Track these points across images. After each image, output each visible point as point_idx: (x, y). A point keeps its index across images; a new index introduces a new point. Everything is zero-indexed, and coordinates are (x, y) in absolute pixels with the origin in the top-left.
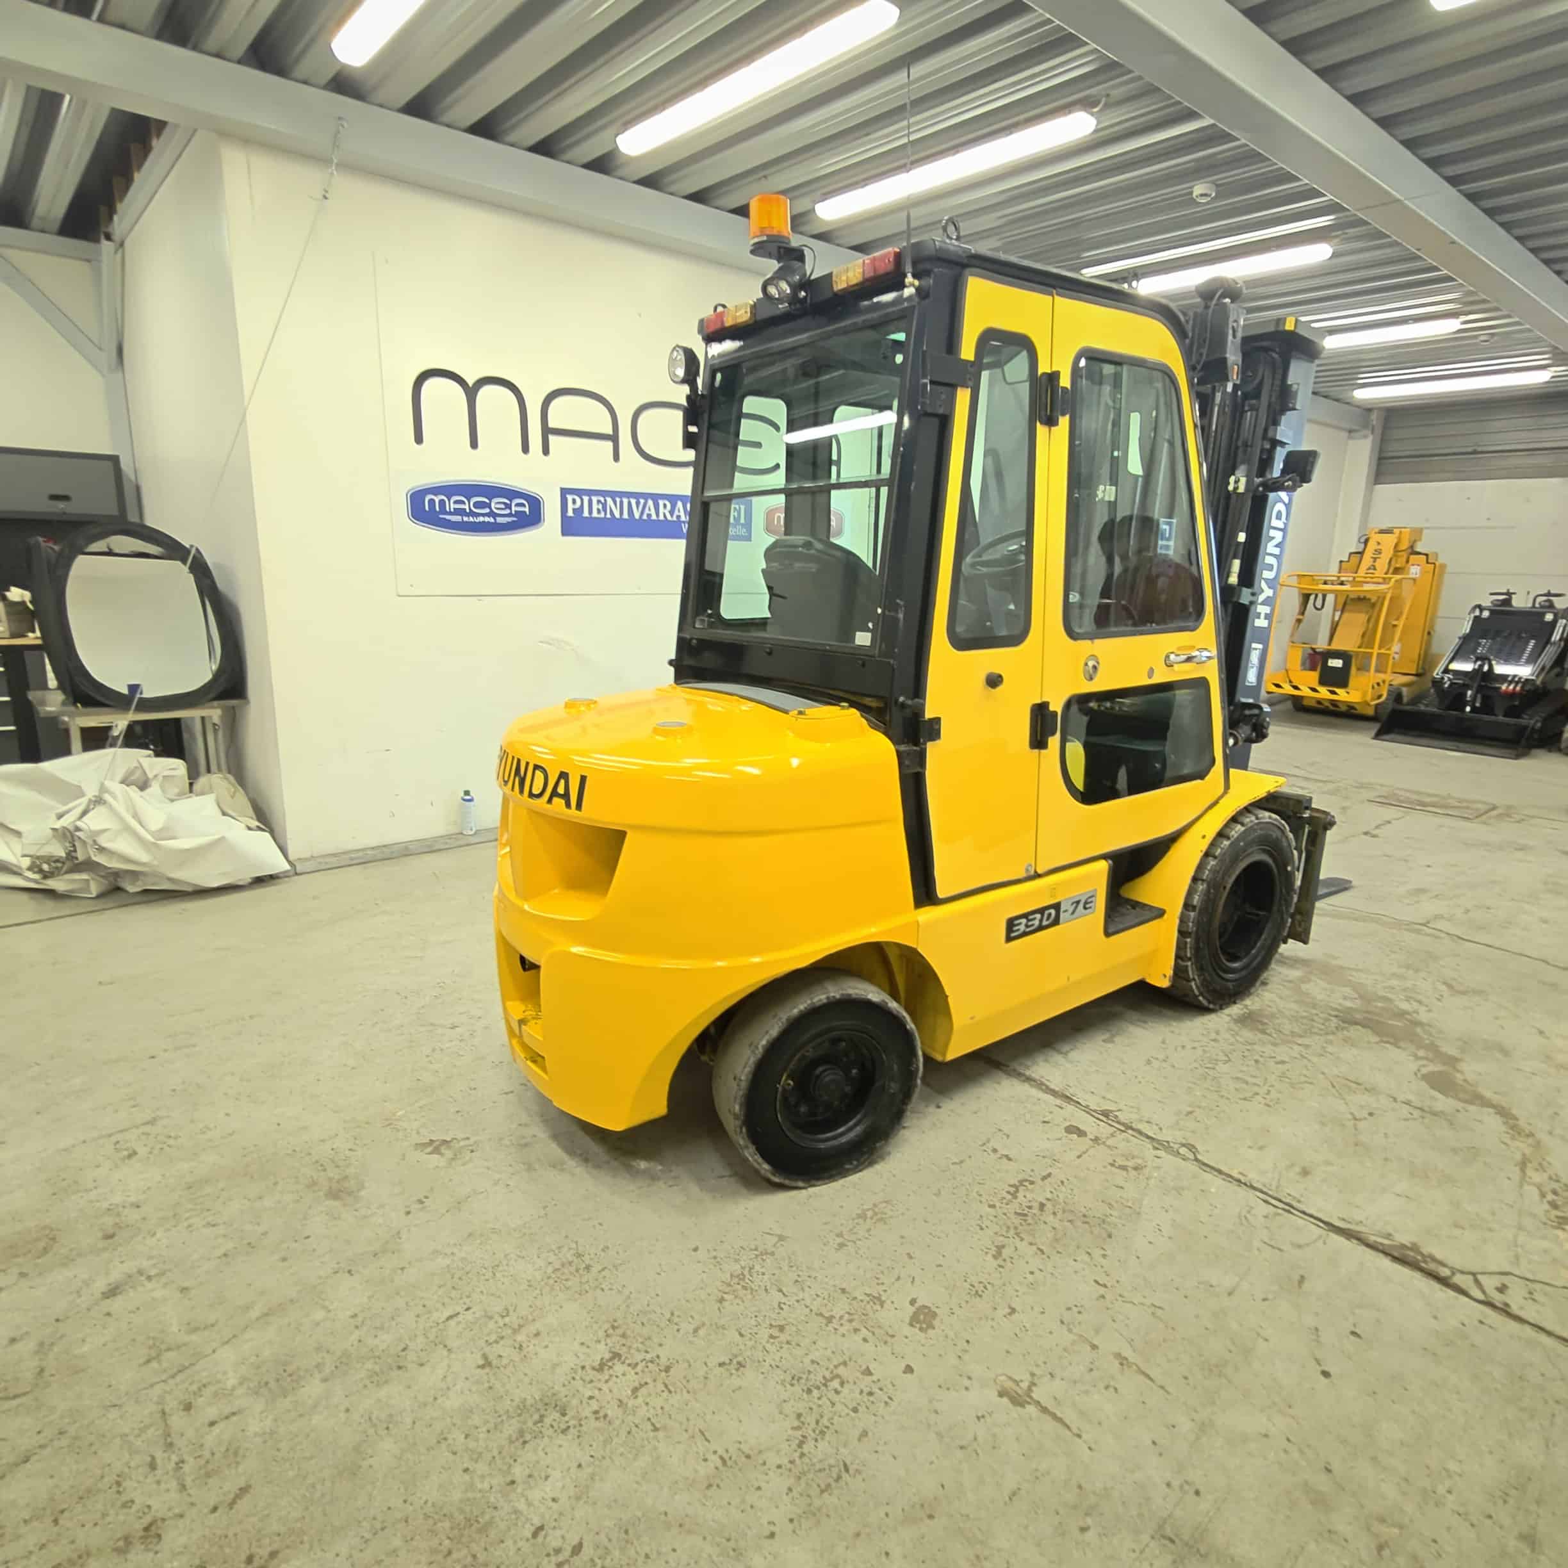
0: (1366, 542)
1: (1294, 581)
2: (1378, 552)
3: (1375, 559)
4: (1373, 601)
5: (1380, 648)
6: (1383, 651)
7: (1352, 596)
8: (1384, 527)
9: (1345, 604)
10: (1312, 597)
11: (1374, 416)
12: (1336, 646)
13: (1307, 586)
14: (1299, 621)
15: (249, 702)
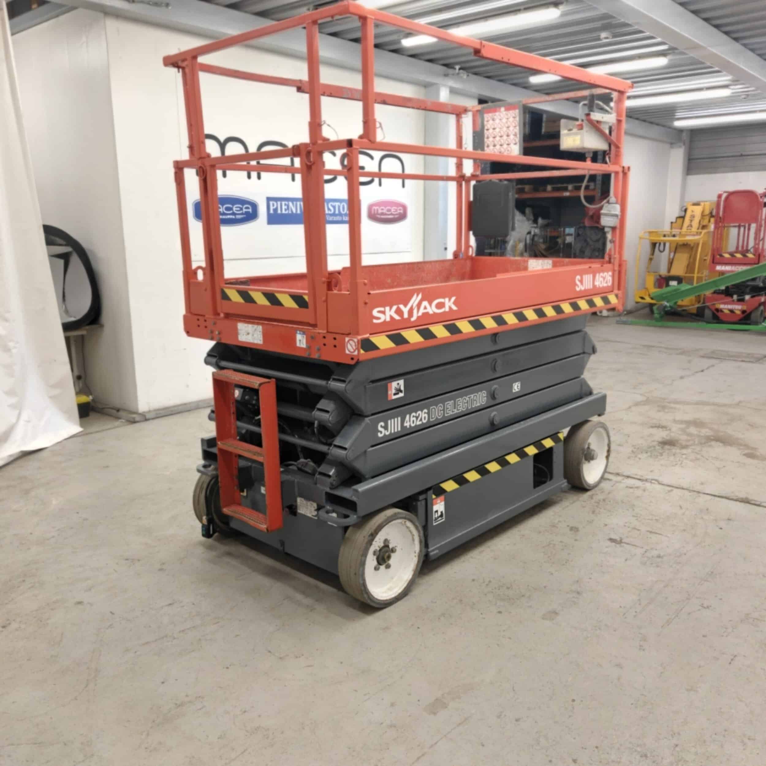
0: (686, 210)
1: (647, 236)
2: (693, 217)
3: (691, 221)
4: (692, 245)
5: (698, 273)
6: (700, 275)
7: (681, 243)
8: (695, 200)
9: (676, 248)
10: (657, 245)
11: (684, 134)
12: (674, 272)
13: (655, 239)
14: (651, 259)
15: (102, 326)
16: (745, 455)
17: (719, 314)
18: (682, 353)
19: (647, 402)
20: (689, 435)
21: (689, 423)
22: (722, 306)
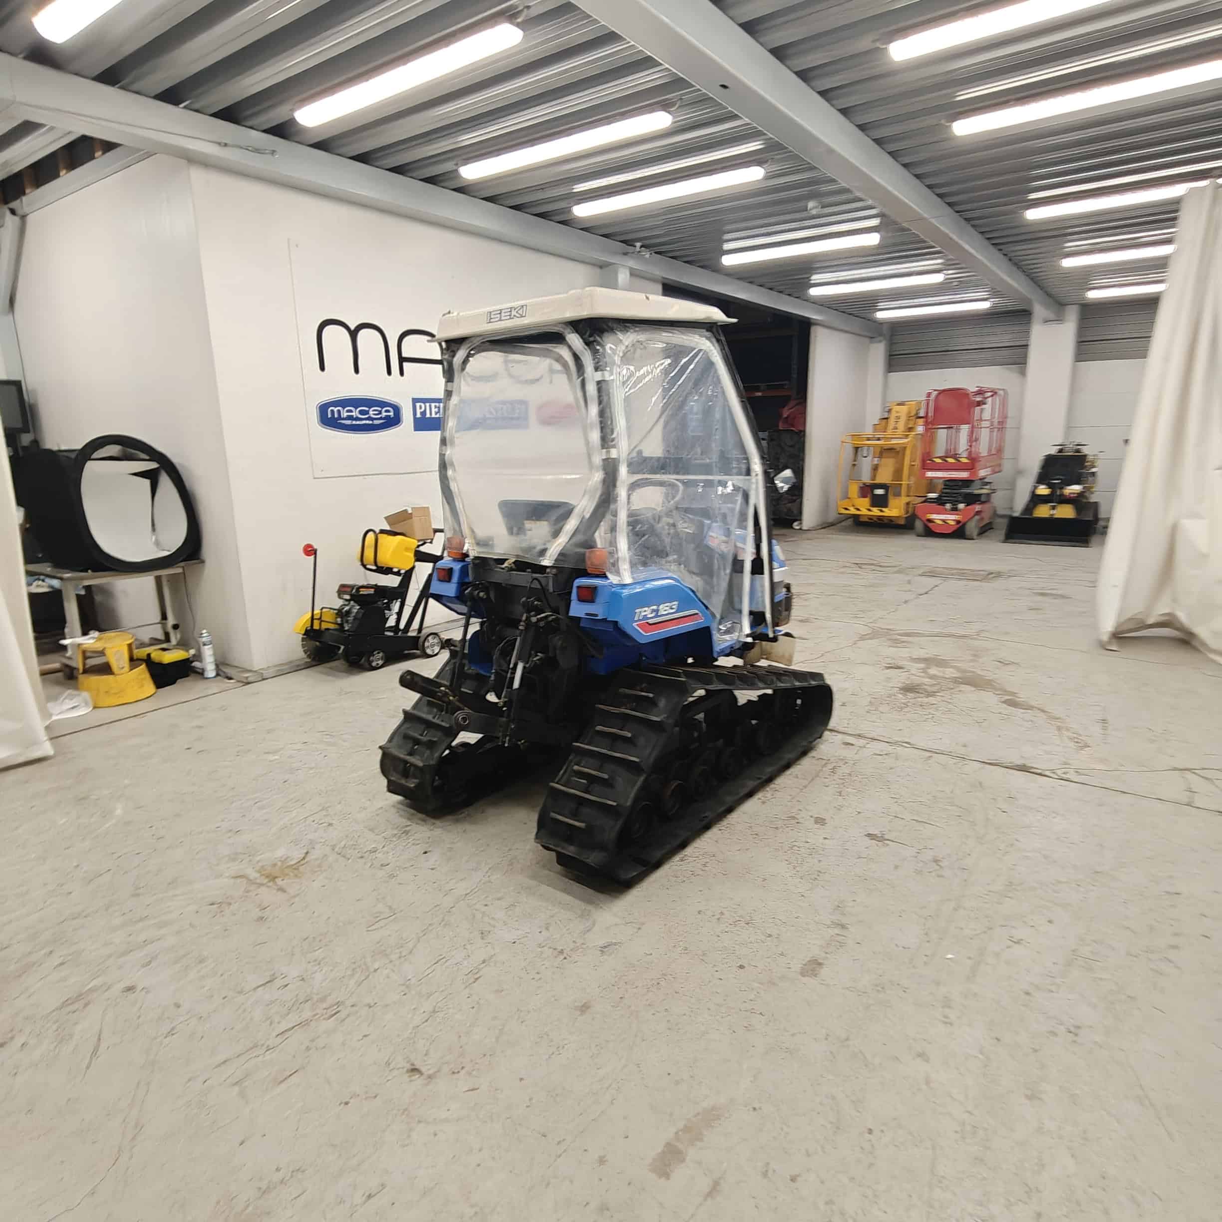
0: (889, 411)
1: (849, 440)
2: (898, 418)
3: (896, 422)
4: (899, 449)
5: (907, 479)
7: (884, 447)
8: (899, 400)
9: (881, 454)
10: (860, 450)
11: (885, 328)
12: (878, 481)
13: (857, 442)
14: (853, 466)
15: (203, 562)
16: (1004, 702)
17: (930, 525)
18: (899, 572)
19: (874, 635)
20: (932, 677)
21: (928, 661)
22: (933, 516)
